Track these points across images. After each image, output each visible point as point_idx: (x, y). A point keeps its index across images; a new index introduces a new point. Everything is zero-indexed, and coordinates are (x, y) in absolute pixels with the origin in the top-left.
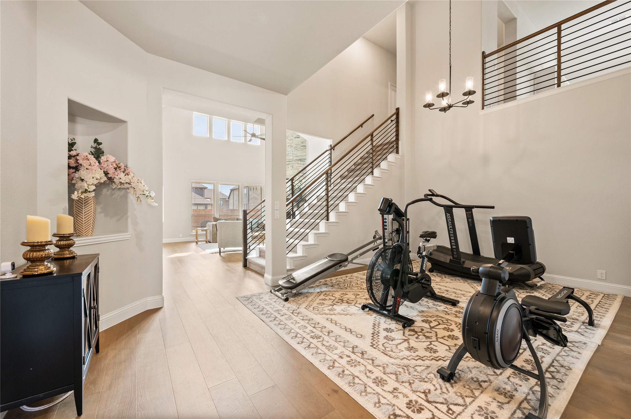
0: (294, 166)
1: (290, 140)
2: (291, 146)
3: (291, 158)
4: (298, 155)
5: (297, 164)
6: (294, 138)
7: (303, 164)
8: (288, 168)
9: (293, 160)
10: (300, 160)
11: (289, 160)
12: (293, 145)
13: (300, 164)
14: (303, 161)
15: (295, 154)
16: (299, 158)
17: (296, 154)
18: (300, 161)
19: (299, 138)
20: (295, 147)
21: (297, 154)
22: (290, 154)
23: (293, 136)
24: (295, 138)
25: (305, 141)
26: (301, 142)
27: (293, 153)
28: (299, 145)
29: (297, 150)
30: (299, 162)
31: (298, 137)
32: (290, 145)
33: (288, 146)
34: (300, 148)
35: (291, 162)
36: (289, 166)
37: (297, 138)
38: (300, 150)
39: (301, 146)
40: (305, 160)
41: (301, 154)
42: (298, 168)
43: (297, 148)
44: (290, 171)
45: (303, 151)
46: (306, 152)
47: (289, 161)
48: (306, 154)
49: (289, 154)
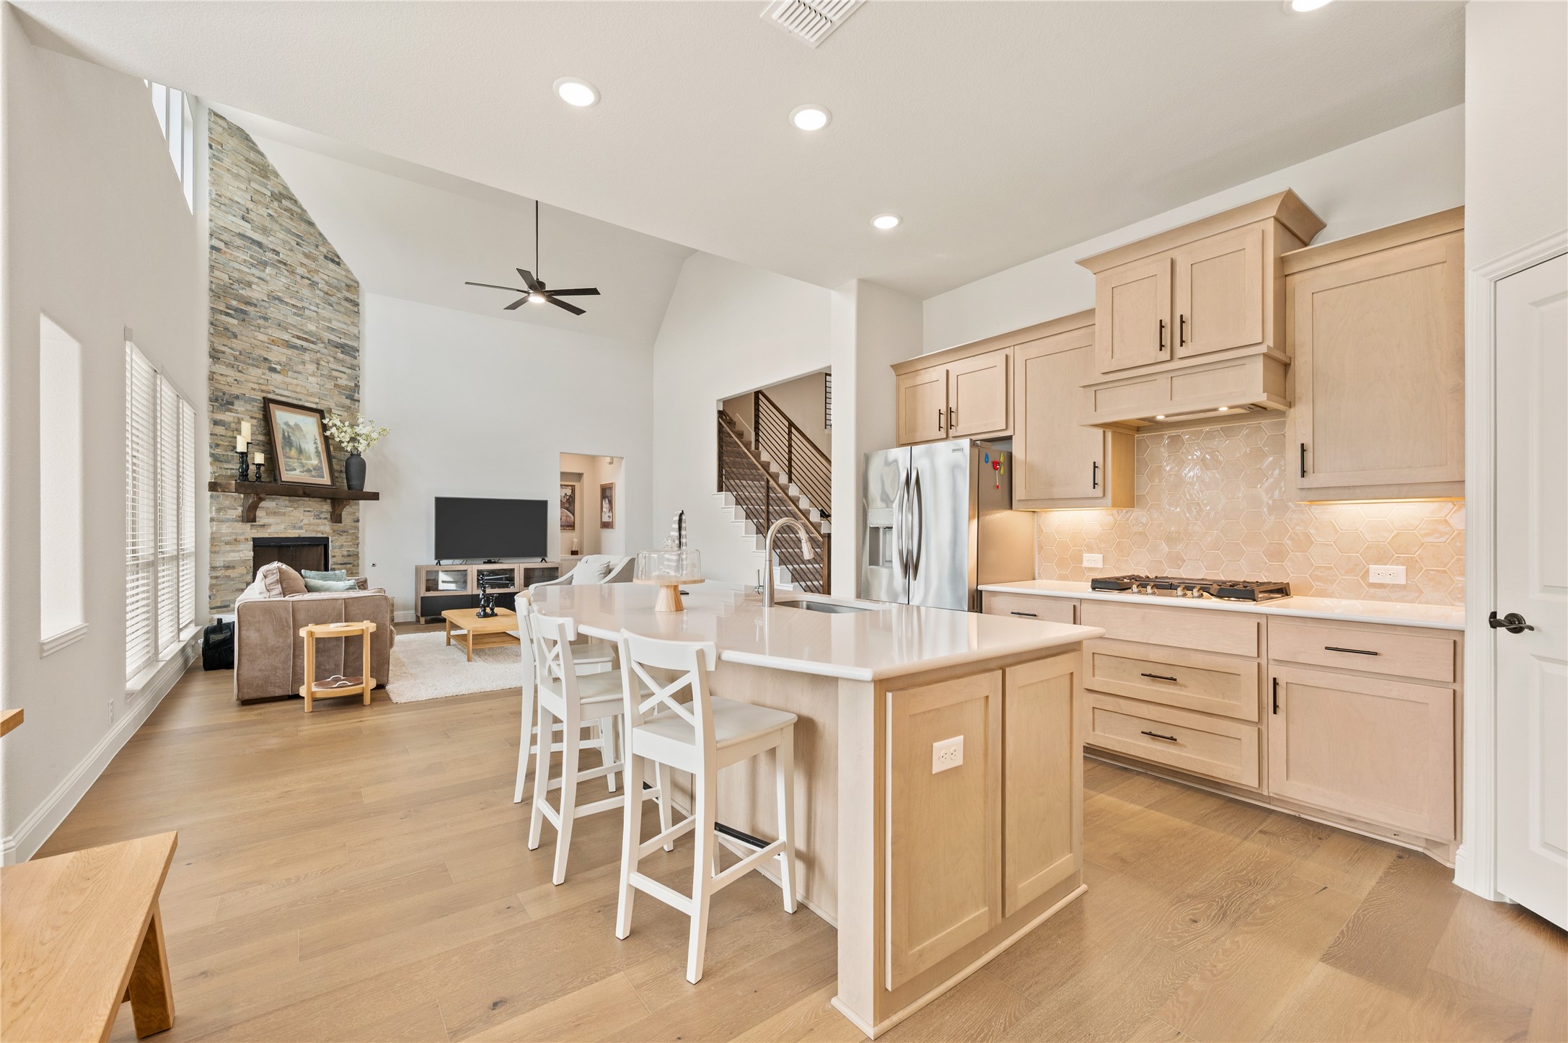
0: (322, 363)
1: (307, 256)
2: (313, 284)
3: (311, 327)
4: (335, 325)
5: (332, 359)
6: (322, 257)
7: (352, 365)
8: (304, 363)
9: (320, 340)
10: (343, 348)
11: (306, 333)
12: (316, 278)
13: (341, 361)
14: (348, 354)
15: (324, 319)
16: (337, 340)
17: (330, 320)
18: (342, 352)
19: (338, 264)
20: (327, 294)
21: (334, 322)
22: (307, 312)
23: (317, 246)
24: (326, 257)
25: (356, 285)
26: (344, 285)
27: (316, 309)
28: (339, 290)
29: (332, 306)
30: (340, 356)
31: (337, 260)
32: (307, 275)
33: (302, 277)
34: (340, 304)
35: (313, 343)
36: (307, 356)
37: (333, 261)
38: (342, 310)
39: (347, 299)
40: (357, 354)
41: (343, 326)
42: (335, 373)
43: (331, 298)
44: (311, 379)
45: (352, 320)
46: (358, 326)
47: (306, 340)
48: (359, 332)
49: (304, 308)
